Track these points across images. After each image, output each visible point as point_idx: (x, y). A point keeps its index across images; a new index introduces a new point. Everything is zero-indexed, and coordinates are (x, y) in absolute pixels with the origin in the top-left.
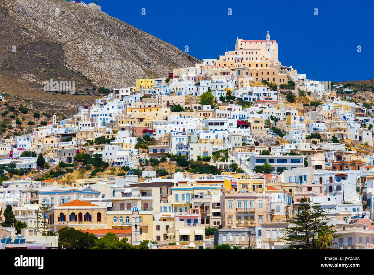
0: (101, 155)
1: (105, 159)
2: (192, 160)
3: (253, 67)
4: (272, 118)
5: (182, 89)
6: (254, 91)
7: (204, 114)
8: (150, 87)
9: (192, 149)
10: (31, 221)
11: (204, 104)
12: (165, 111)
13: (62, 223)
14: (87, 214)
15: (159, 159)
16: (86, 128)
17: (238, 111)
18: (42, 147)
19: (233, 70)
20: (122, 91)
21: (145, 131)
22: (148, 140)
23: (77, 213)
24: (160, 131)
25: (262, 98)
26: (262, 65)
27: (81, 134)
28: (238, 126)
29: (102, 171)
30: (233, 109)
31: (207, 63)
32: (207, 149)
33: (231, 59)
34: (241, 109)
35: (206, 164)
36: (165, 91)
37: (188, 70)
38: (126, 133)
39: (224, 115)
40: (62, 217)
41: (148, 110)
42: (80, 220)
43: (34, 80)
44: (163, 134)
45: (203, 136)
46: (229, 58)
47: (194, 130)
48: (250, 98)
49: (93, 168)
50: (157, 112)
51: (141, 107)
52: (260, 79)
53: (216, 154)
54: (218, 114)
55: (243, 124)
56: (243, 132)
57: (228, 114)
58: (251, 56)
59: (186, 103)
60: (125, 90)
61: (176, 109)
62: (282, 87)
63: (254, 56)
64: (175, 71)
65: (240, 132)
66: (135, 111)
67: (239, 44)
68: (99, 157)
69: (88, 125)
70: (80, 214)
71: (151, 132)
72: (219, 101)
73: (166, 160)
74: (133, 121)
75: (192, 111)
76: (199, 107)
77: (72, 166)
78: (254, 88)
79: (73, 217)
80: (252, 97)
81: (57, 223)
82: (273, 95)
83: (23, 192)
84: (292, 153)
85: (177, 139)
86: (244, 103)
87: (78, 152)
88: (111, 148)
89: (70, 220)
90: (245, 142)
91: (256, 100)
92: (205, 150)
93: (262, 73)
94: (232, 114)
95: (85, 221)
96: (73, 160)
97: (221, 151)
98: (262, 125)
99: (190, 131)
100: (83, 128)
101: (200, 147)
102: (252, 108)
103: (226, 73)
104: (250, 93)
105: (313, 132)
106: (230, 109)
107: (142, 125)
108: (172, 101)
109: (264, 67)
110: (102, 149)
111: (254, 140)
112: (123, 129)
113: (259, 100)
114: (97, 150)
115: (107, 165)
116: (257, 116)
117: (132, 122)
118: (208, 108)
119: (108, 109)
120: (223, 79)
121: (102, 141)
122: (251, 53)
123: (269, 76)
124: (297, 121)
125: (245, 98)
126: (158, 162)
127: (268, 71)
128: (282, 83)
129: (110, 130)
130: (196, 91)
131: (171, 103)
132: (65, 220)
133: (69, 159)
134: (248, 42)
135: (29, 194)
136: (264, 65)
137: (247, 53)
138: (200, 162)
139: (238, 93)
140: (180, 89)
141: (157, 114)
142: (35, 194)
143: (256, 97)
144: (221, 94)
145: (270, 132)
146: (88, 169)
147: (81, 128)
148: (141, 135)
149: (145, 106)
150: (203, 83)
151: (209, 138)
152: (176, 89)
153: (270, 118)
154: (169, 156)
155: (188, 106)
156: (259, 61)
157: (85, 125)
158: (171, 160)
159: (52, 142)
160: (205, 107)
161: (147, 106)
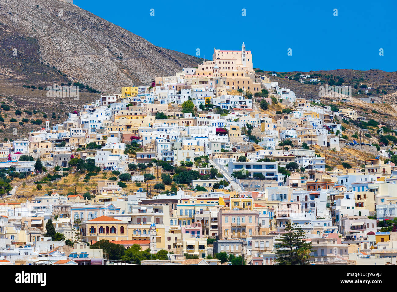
0: (93, 160)
1: (97, 163)
2: (176, 165)
3: (230, 77)
4: (248, 125)
5: (165, 97)
6: (231, 100)
7: (186, 121)
8: (134, 94)
9: (176, 155)
10: (66, 232)
11: (186, 112)
12: (150, 119)
13: (92, 234)
14: (113, 227)
15: (146, 164)
16: (78, 133)
17: (217, 118)
18: (38, 152)
19: (211, 79)
20: (109, 98)
21: (132, 138)
22: (136, 146)
23: (104, 227)
24: (146, 138)
25: (238, 106)
26: (238, 74)
27: (74, 140)
28: (217, 134)
29: (95, 175)
30: (212, 117)
31: (187, 71)
32: (189, 155)
33: (209, 68)
34: (220, 117)
35: (189, 169)
36: (149, 99)
37: (170, 79)
38: (115, 139)
39: (204, 123)
40: (93, 230)
41: (134, 118)
42: (107, 232)
43: (11, 75)
44: (149, 140)
45: (185, 143)
46: (207, 68)
47: (177, 137)
48: (227, 106)
49: (87, 173)
50: (143, 120)
51: (127, 114)
52: (236, 88)
53: (198, 160)
54: (199, 122)
55: (221, 131)
56: (222, 139)
57: (208, 122)
58: (228, 65)
59: (169, 111)
60: (111, 97)
61: (160, 116)
62: (256, 95)
63: (231, 65)
64: (158, 80)
65: (219, 139)
66: (123, 119)
67: (217, 55)
68: (91, 162)
69: (79, 131)
70: (107, 228)
71: (138, 138)
72: (199, 109)
73: (152, 165)
74: (121, 127)
75: (174, 119)
76: (181, 115)
77: (67, 170)
78: (231, 96)
79: (101, 230)
80: (229, 105)
81: (88, 235)
82: (248, 103)
83: (54, 207)
84: (267, 160)
85: (162, 145)
86: (222, 111)
87: (72, 157)
88: (102, 154)
89: (99, 233)
90: (224, 148)
91: (233, 108)
92: (188, 156)
93: (238, 82)
94: (211, 121)
95: (111, 233)
96: (67, 164)
97: (202, 157)
98: (239, 132)
99: (174, 137)
100: (74, 133)
101: (183, 153)
102: (229, 116)
103: (205, 83)
104: (228, 102)
105: (286, 139)
106: (209, 117)
107: (129, 132)
108: (156, 109)
109: (240, 76)
110: (94, 154)
111: (231, 146)
112: (112, 136)
113: (235, 107)
114: (90, 156)
115: (99, 169)
116: (234, 124)
117: (120, 129)
118: (189, 116)
119: (97, 116)
120: (202, 88)
121: (93, 147)
122: (228, 63)
123: (244, 85)
124: (271, 128)
125: (223, 106)
126: (146, 167)
127: (244, 80)
128: (257, 91)
129: (100, 136)
130: (178, 99)
131: (155, 111)
132: (95, 232)
133: (64, 164)
134: (225, 53)
135: (60, 208)
136: (240, 75)
137: (224, 62)
138: (183, 167)
139: (216, 101)
140: (163, 97)
141: (143, 121)
142: (64, 209)
143: (233, 105)
144: (201, 102)
145: (246, 138)
146: (82, 173)
147: (73, 134)
148: (129, 141)
149: (131, 114)
150: (184, 92)
151: (191, 144)
152: (159, 98)
153: (246, 125)
154: (155, 161)
155: (170, 114)
156: (235, 71)
157: (76, 131)
158: (157, 165)
159: (47, 147)
160: (186, 115)
161: (133, 114)
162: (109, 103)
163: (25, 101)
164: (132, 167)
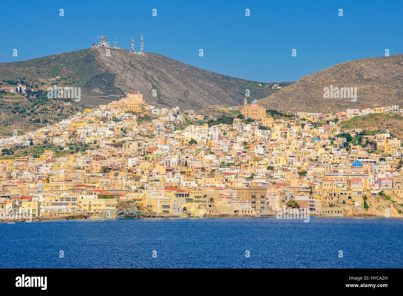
1: (54, 143)
2: (85, 143)
6: (125, 115)
7: (99, 125)
9: (86, 139)
17: (113, 123)
19: (120, 106)
21: (74, 132)
24: (79, 132)
25: (127, 118)
32: (92, 139)
34: (115, 123)
36: (91, 115)
37: (104, 106)
38: (67, 132)
39: (106, 126)
43: (98, 92)
46: (122, 101)
52: (131, 110)
53: (95, 141)
54: (104, 125)
56: (111, 132)
57: (108, 125)
58: (130, 100)
60: (79, 113)
61: (91, 122)
62: (139, 113)
63: (132, 100)
64: (101, 106)
65: (109, 132)
67: (128, 95)
69: (57, 128)
72: (109, 120)
75: (96, 123)
76: (99, 122)
80: (123, 118)
85: (83, 135)
86: (118, 120)
88: (57, 139)
94: (110, 125)
96: (43, 143)
97: (98, 140)
98: (120, 129)
101: (90, 139)
102: (120, 122)
104: (123, 116)
105: (139, 132)
106: (110, 123)
107: (74, 129)
108: (91, 119)
109: (133, 105)
112: (66, 131)
116: (119, 126)
119: (67, 122)
125: (120, 118)
128: (140, 111)
129: (63, 131)
130: (101, 115)
134: (132, 95)
138: (88, 144)
139: (118, 117)
143: (125, 117)
144: (110, 116)
145: (121, 132)
147: (54, 129)
148: (72, 133)
150: (106, 112)
155: (96, 121)
156: (132, 103)
160: (101, 122)
161: (80, 122)
162: (78, 116)
163: (87, 107)
164: (67, 144)
